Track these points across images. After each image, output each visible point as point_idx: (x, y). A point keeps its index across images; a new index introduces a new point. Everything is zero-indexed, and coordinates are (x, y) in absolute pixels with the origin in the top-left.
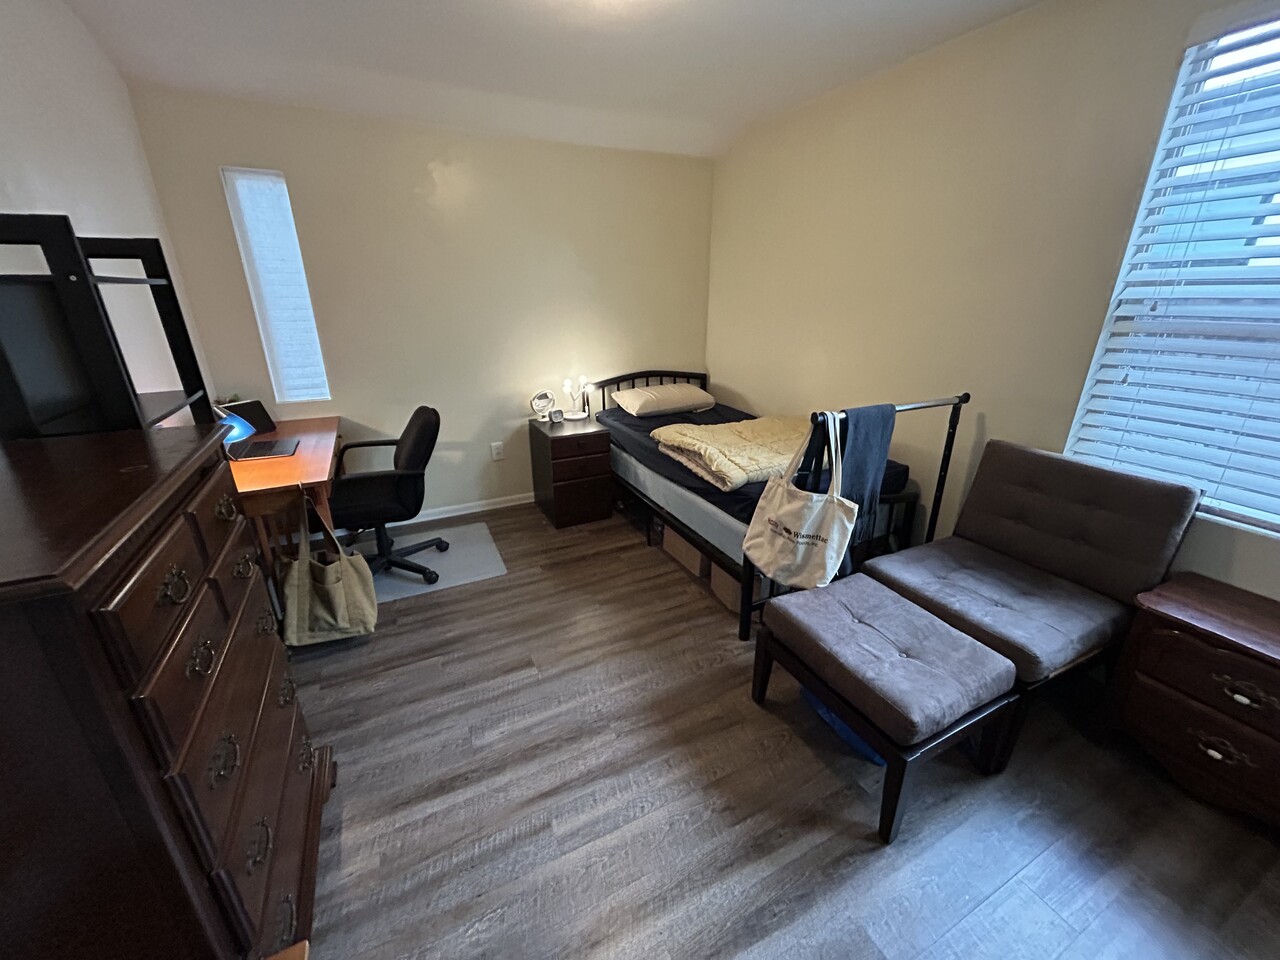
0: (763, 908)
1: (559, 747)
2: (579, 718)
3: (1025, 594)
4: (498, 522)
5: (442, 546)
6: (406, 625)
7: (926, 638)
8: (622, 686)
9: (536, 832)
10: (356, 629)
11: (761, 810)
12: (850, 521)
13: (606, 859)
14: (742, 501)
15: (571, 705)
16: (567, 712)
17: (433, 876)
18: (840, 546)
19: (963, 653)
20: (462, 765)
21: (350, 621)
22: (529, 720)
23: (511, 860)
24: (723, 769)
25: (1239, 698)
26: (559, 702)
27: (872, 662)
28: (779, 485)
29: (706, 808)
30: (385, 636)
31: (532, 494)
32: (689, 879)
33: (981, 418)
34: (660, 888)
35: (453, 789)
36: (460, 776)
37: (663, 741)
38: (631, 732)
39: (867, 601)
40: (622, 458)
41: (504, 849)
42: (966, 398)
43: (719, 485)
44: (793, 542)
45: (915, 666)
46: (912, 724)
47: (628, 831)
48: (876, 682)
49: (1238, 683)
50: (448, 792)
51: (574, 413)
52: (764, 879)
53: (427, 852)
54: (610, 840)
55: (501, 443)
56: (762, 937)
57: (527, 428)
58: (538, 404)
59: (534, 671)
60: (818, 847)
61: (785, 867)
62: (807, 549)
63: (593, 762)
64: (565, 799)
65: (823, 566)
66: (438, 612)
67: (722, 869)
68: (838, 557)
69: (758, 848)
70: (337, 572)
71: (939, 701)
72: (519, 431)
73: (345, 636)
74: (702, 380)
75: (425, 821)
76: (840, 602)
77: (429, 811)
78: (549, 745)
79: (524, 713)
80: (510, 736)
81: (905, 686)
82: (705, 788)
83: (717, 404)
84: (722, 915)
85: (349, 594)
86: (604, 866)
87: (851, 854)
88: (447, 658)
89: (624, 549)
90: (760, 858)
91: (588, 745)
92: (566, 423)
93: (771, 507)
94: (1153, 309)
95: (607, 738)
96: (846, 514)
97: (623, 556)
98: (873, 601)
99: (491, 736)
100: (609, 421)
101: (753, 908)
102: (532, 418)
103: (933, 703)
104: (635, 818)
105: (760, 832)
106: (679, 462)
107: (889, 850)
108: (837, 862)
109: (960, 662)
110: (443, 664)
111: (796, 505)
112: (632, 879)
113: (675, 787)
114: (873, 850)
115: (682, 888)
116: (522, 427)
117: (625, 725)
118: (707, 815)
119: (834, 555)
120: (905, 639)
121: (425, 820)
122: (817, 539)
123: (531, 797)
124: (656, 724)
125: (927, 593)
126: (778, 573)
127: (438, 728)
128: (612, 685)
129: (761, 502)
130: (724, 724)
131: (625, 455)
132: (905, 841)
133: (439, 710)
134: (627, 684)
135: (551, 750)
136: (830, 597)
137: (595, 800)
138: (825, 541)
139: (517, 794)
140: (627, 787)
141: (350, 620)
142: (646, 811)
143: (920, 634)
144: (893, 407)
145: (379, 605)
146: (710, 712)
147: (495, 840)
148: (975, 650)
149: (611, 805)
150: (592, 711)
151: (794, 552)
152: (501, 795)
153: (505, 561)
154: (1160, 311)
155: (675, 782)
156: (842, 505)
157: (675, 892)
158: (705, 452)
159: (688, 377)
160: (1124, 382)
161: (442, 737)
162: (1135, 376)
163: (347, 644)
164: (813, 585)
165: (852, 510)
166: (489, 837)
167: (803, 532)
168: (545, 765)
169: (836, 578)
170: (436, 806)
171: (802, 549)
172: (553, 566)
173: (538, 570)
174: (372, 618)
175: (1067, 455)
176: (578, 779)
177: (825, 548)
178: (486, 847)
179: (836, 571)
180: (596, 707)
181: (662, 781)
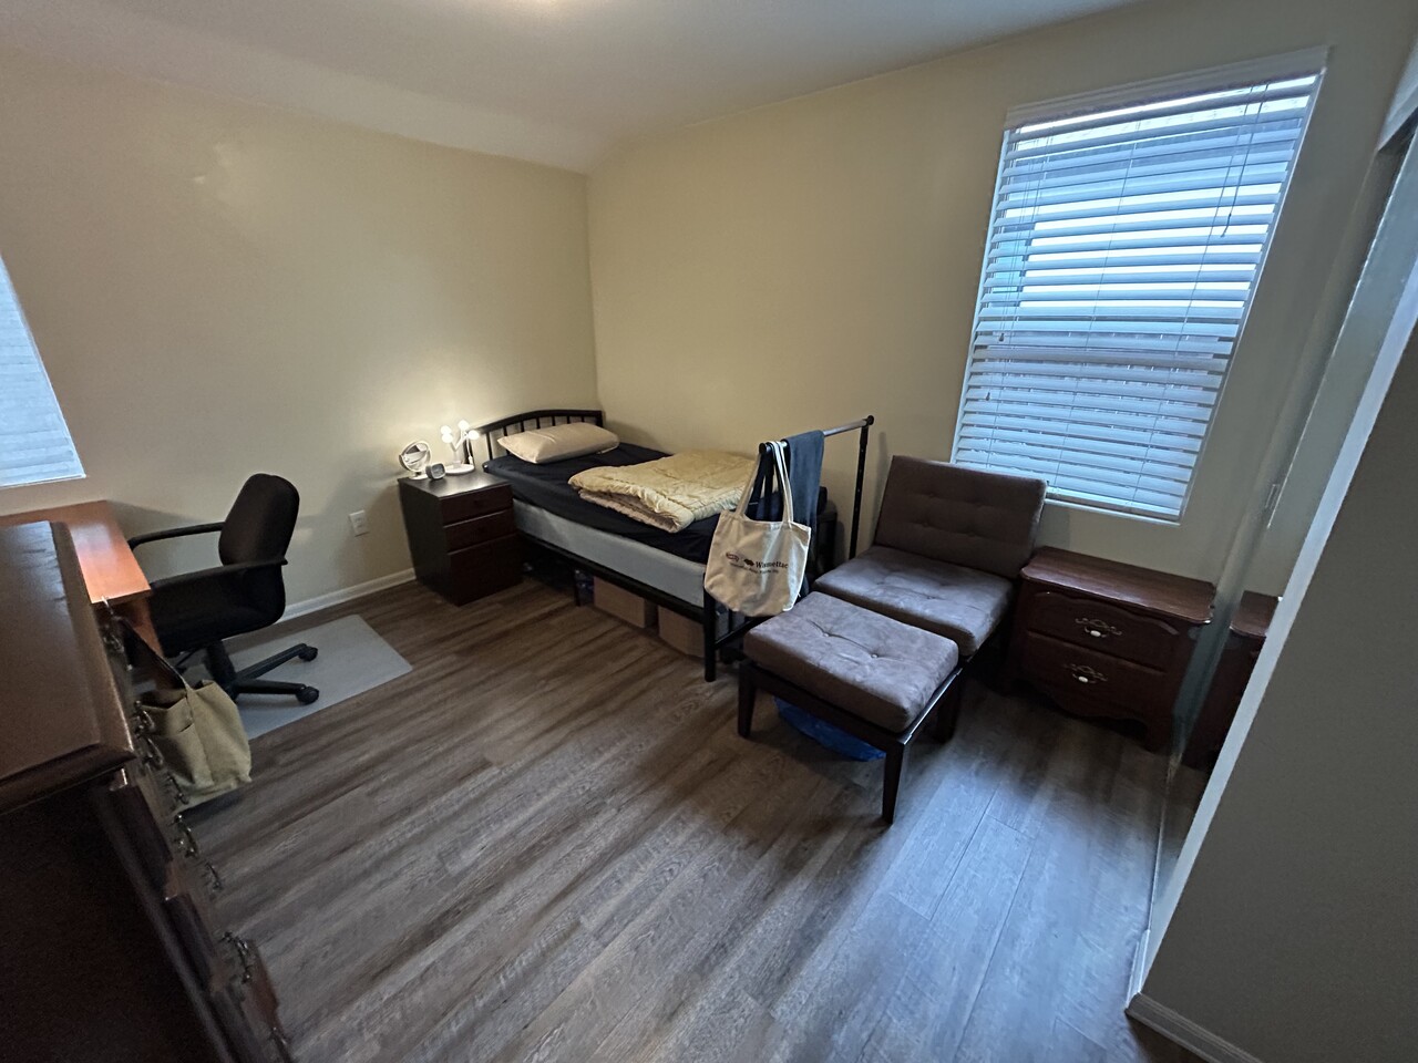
0: (812, 917)
1: (557, 842)
2: (568, 804)
3: (944, 585)
4: (378, 610)
5: (307, 654)
6: (292, 763)
7: (888, 637)
8: (603, 759)
9: (566, 936)
10: (222, 785)
11: (781, 833)
12: (804, 542)
13: (652, 933)
14: (694, 540)
15: (555, 793)
16: (553, 802)
17: (459, 1031)
18: (800, 569)
19: (919, 644)
20: (446, 899)
21: (214, 777)
22: (509, 825)
23: (549, 976)
24: (735, 808)
25: (1093, 632)
26: (538, 795)
27: (855, 667)
28: (734, 518)
29: (731, 849)
30: (265, 784)
31: (412, 570)
32: (739, 918)
33: (882, 437)
34: (715, 938)
35: (445, 929)
36: (448, 912)
37: (666, 801)
38: (631, 801)
39: (830, 616)
40: (529, 512)
41: (535, 968)
42: (870, 420)
43: (664, 527)
44: (756, 572)
45: (889, 662)
46: (904, 711)
47: (665, 898)
48: (865, 684)
49: (1092, 622)
50: (439, 936)
51: (457, 466)
52: (805, 891)
53: (442, 1009)
54: (650, 914)
55: (363, 511)
56: (820, 941)
57: (396, 490)
58: (409, 459)
59: (495, 771)
60: (838, 847)
61: (818, 876)
62: (769, 578)
63: (601, 844)
64: (587, 890)
65: (787, 591)
66: (335, 735)
67: (765, 898)
68: (799, 581)
69: (791, 867)
70: (183, 714)
71: (917, 687)
72: (384, 497)
73: (205, 799)
74: (597, 418)
75: (423, 978)
76: (808, 621)
77: (424, 964)
78: (544, 842)
79: (499, 820)
80: (494, 848)
81: (889, 681)
82: (725, 832)
83: (621, 443)
84: (780, 937)
85: (207, 741)
86: (653, 940)
87: (867, 842)
88: (372, 786)
89: (550, 615)
90: (795, 875)
91: (589, 829)
92: (448, 479)
93: (726, 542)
94: (1001, 340)
95: (608, 815)
96: (801, 538)
97: (554, 621)
98: (835, 615)
99: (469, 856)
100: (504, 471)
101: (804, 920)
102: (401, 477)
103: (913, 689)
104: (667, 883)
105: (787, 852)
106: (610, 509)
107: (892, 828)
108: (858, 853)
109: (919, 650)
110: (370, 794)
111: (754, 536)
112: (684, 940)
113: (695, 840)
114: (882, 833)
115: (736, 929)
116: (389, 488)
117: (622, 797)
118: (734, 855)
119: (795, 578)
120: (873, 643)
121: (422, 976)
122: (778, 565)
123: (546, 903)
124: (653, 786)
125: (875, 599)
126: (745, 605)
127: (396, 868)
128: (593, 760)
129: (715, 538)
130: (721, 765)
131: (533, 509)
132: (903, 817)
133: (387, 850)
134: (607, 756)
135: (549, 848)
136: (799, 619)
137: (618, 881)
138: (785, 566)
139: (527, 907)
140: (648, 856)
141: (212, 775)
142: (676, 872)
143: (882, 634)
144: (821, 433)
145: (251, 742)
146: (703, 758)
147: (521, 962)
148: (926, 637)
149: (637, 879)
150: (581, 793)
151: (758, 583)
152: (511, 913)
153: (404, 655)
154: (1006, 340)
155: (693, 835)
156: (796, 529)
157: (731, 936)
158: (643, 494)
159: (582, 415)
160: (987, 399)
161: (405, 878)
162: (995, 393)
163: (213, 808)
164: (779, 611)
165: (806, 533)
166: (513, 963)
167: (765, 561)
168: (549, 864)
169: (798, 600)
170: (430, 955)
171: (764, 577)
172: (471, 649)
173: (454, 658)
174: (244, 762)
175: (952, 463)
176: (592, 866)
177: (786, 572)
178: (513, 975)
179: (798, 593)
180: (584, 788)
181: (680, 839)
